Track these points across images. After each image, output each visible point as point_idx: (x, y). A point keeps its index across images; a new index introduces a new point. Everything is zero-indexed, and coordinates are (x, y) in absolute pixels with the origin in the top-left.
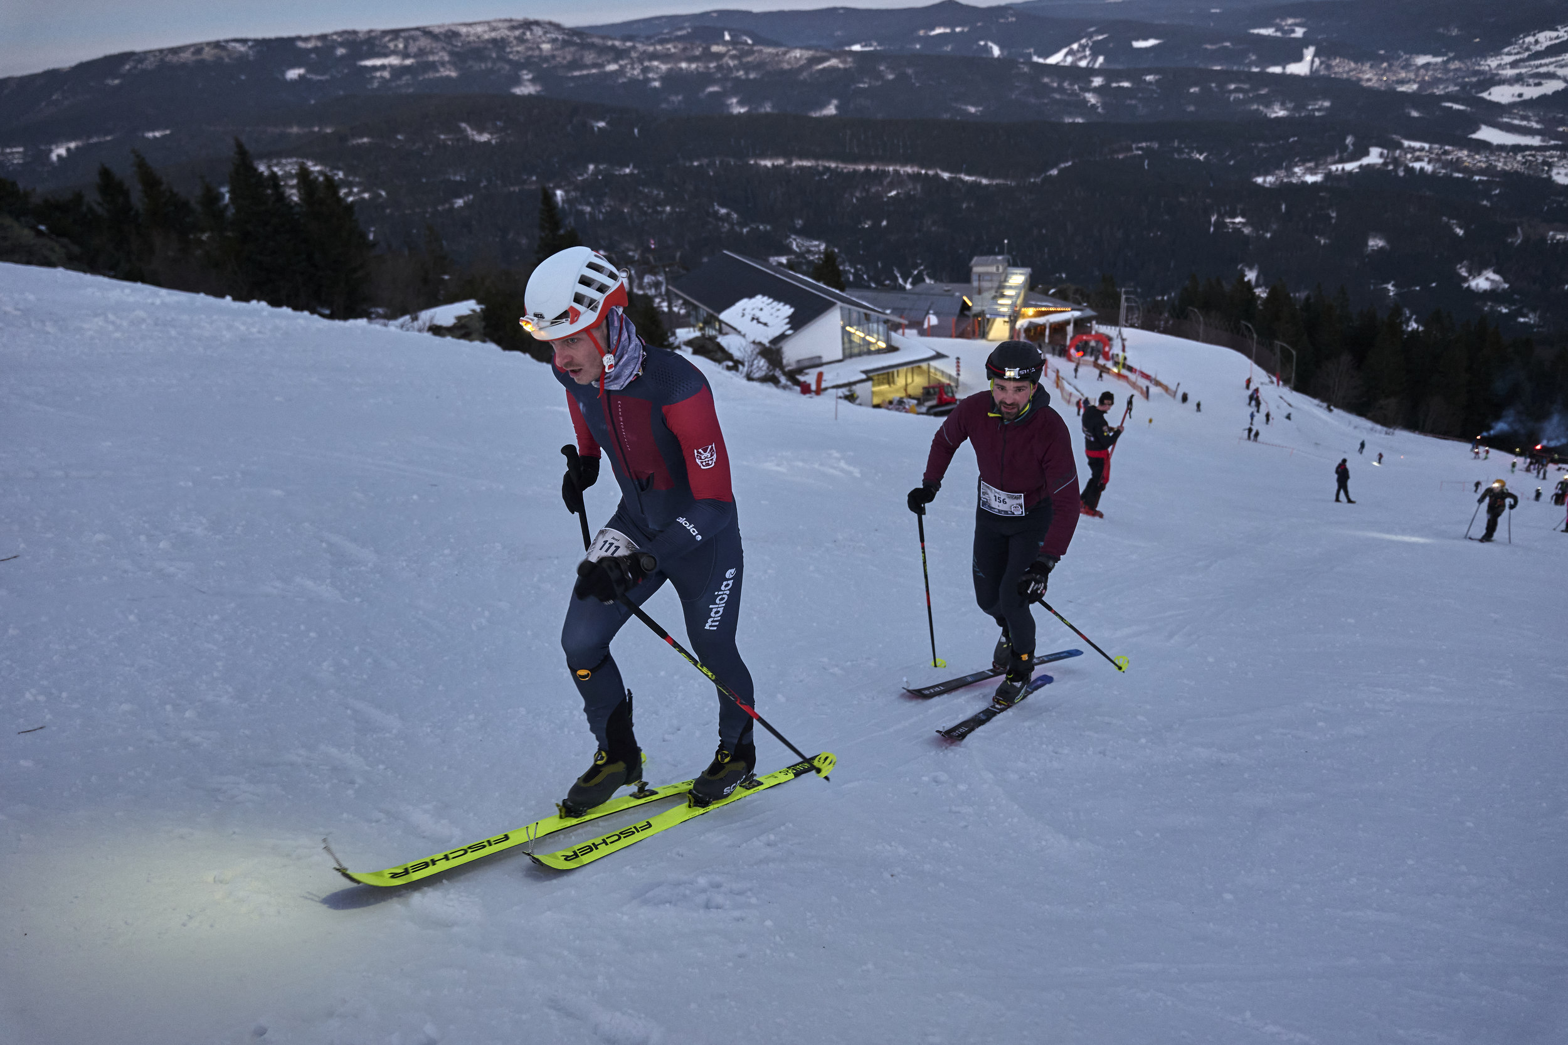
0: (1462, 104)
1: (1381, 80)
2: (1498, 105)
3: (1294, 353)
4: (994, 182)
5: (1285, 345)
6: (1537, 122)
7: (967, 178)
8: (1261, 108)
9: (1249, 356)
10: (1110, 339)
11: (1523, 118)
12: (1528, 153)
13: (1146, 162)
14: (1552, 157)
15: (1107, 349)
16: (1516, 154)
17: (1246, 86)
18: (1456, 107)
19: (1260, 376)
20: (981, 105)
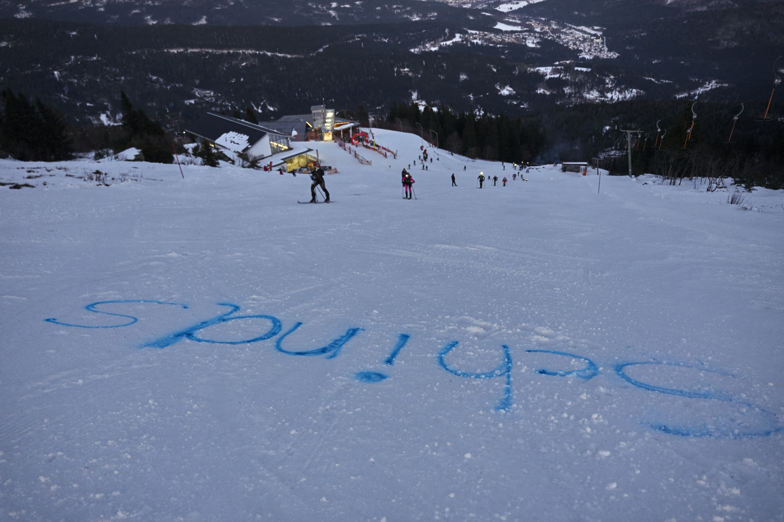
0: (489, 13)
1: (456, 2)
2: (502, 13)
3: (437, 134)
4: (294, 56)
5: (433, 131)
6: (519, 20)
7: (280, 55)
8: (408, 16)
9: (421, 136)
10: (367, 134)
11: (514, 18)
12: (516, 34)
13: (362, 44)
14: (525, 35)
15: (367, 138)
16: (512, 35)
17: (401, 6)
18: (487, 14)
19: (426, 144)
20: (280, 18)
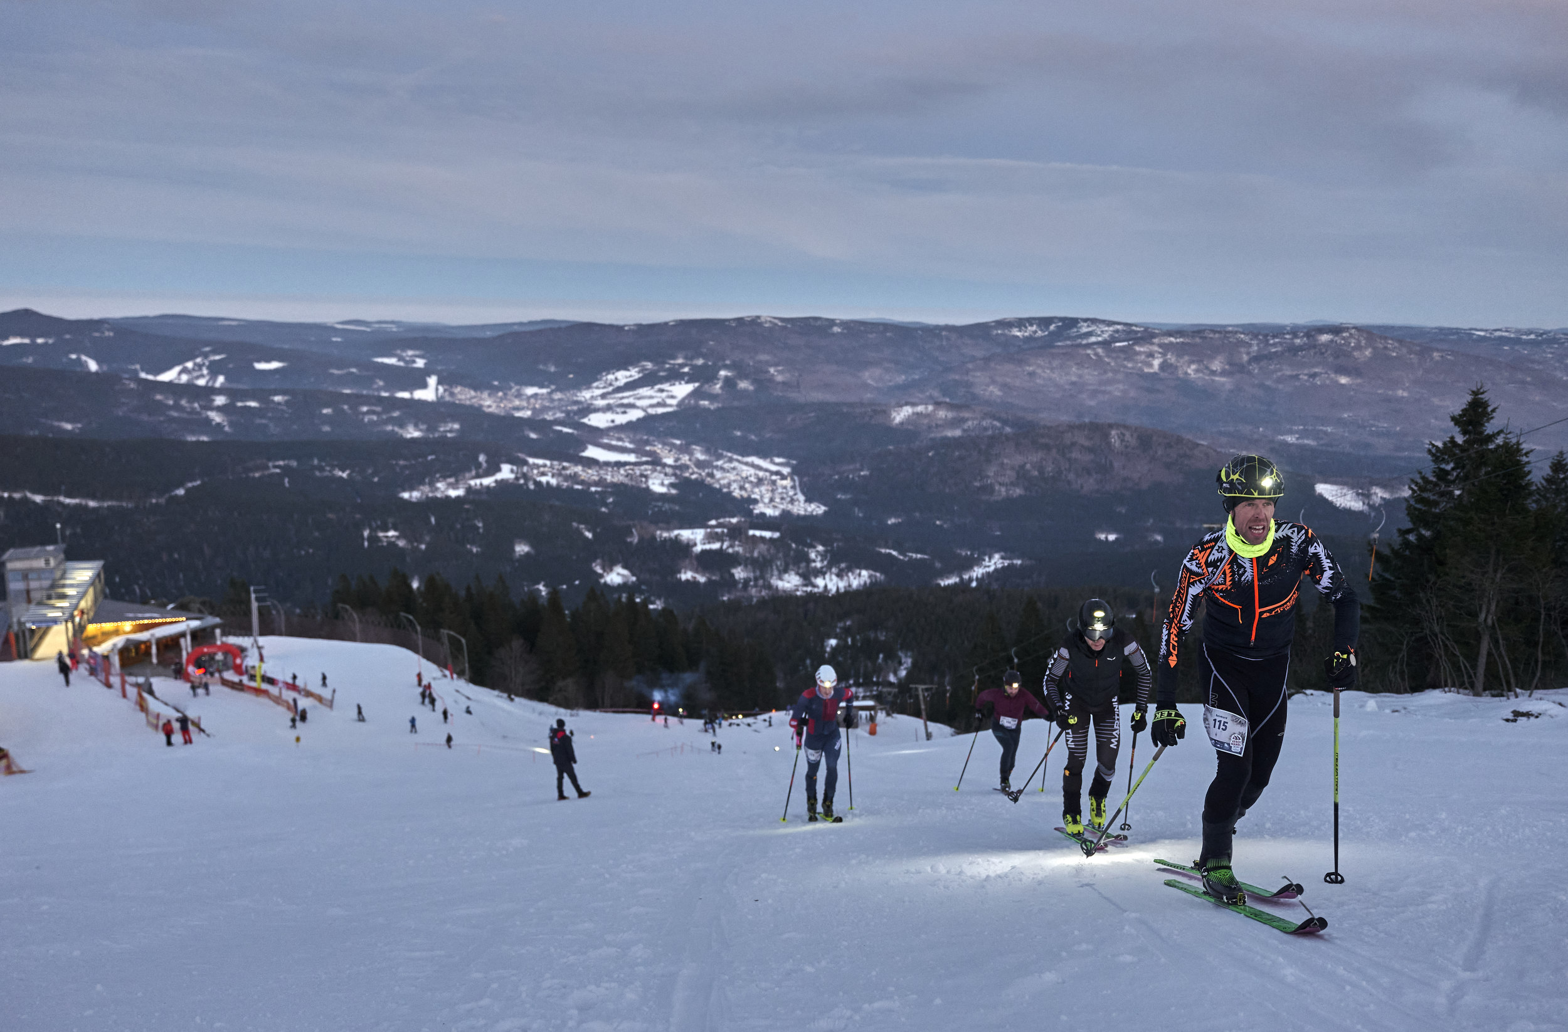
0: (570, 428)
1: (500, 407)
2: (596, 429)
3: (463, 641)
4: (106, 504)
6: (630, 442)
7: (68, 501)
8: (396, 429)
9: (416, 651)
10: (242, 650)
11: (619, 439)
12: (627, 467)
13: (286, 480)
14: (646, 470)
15: (238, 661)
16: (619, 469)
17: (378, 409)
18: (566, 430)
20: (79, 422)
